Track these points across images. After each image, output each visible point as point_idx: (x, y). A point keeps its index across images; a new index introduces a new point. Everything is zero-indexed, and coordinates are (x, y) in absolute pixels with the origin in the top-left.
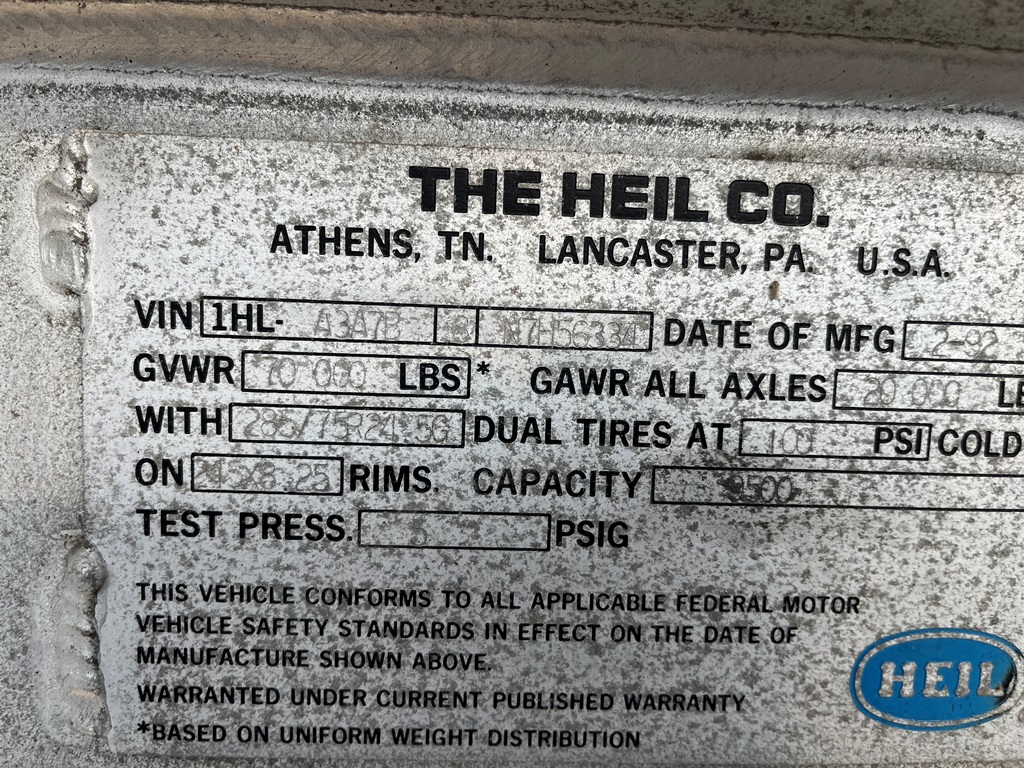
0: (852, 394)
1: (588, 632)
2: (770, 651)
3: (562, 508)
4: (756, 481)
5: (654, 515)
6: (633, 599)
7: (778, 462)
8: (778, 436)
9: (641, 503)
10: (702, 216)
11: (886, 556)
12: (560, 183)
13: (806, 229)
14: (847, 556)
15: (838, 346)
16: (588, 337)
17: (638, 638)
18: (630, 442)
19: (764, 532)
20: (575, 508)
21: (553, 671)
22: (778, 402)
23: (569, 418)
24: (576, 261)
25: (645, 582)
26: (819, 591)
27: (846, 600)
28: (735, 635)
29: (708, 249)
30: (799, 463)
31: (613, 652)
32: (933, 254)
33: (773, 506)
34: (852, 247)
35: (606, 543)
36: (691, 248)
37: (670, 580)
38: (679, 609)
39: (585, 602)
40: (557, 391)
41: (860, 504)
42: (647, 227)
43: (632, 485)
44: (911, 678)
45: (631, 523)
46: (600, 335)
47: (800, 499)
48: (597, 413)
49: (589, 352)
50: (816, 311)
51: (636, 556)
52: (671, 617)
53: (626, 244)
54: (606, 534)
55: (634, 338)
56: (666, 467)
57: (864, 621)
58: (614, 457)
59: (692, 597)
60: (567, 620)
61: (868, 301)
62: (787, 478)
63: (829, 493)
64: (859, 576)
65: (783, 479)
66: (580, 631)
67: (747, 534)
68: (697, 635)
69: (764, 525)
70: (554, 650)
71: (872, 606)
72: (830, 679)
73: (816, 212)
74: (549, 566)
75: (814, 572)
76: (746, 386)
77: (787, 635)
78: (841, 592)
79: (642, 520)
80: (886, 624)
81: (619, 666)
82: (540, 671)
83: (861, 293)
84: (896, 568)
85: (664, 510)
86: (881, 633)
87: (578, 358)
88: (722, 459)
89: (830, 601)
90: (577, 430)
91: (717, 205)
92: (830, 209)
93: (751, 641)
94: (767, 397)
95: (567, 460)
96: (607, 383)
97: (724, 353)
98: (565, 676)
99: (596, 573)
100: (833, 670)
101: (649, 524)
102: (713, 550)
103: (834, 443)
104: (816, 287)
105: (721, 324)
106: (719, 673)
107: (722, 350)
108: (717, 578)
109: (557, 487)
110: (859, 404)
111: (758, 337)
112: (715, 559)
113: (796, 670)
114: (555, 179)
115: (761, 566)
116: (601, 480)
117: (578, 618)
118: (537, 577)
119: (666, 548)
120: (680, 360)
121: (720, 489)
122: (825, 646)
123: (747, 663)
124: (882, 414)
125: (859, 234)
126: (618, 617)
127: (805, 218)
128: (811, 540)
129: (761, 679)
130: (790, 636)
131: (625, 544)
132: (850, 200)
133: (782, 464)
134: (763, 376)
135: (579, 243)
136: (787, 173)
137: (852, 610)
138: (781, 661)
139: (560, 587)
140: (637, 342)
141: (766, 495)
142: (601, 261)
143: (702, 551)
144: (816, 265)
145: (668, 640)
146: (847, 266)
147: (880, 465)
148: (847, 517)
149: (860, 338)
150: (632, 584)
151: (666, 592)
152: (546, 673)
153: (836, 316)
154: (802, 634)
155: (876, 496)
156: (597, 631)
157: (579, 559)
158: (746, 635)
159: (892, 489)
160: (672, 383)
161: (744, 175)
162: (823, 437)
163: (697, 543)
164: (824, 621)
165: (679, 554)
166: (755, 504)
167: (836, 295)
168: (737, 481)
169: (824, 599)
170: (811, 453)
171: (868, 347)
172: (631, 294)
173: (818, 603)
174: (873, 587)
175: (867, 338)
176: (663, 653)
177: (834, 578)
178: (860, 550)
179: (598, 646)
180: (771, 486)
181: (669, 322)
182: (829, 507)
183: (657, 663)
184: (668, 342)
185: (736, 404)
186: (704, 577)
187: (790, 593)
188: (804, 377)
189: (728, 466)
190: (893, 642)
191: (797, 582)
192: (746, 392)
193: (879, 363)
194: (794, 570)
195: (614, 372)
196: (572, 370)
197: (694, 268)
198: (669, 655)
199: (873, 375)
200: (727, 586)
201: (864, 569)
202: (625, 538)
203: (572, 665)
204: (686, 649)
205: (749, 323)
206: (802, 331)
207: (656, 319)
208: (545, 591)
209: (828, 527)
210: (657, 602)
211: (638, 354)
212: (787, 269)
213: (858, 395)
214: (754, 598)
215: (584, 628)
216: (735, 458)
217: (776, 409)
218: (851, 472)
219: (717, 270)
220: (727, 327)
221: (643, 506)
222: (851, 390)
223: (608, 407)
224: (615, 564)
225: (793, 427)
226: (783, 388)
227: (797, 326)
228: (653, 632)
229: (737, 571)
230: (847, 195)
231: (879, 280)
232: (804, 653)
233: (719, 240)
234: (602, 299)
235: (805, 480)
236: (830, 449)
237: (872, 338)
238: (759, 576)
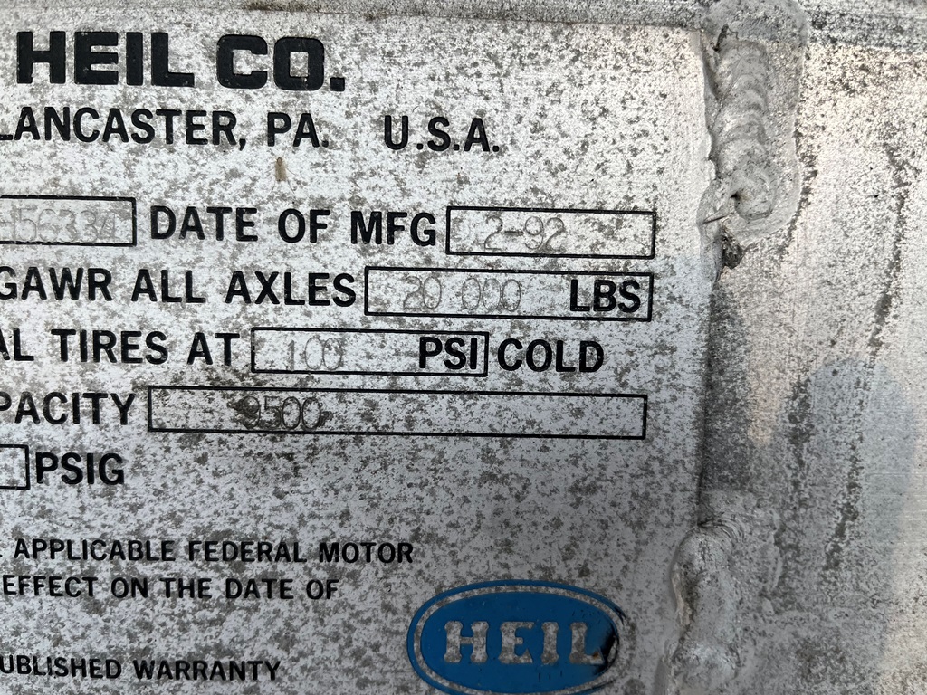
0: (388, 296)
1: (83, 585)
2: (307, 609)
3: (40, 438)
4: (276, 403)
5: (153, 445)
6: (135, 546)
7: (301, 380)
8: (299, 349)
9: (136, 431)
10: (186, 80)
11: (441, 493)
12: (13, 44)
13: (317, 93)
14: (394, 493)
15: (366, 238)
16: (57, 230)
17: (144, 594)
18: (118, 357)
19: (290, 465)
20: (57, 438)
21: (46, 631)
22: (297, 306)
23: (41, 328)
24: (36, 137)
25: (149, 526)
26: (362, 536)
27: (396, 547)
28: (263, 589)
29: (196, 120)
30: (326, 381)
31: (116, 610)
32: (477, 123)
33: (299, 433)
34: (376, 115)
35: (97, 480)
36: (175, 119)
37: (178, 523)
38: (191, 559)
39: (77, 550)
40: (24, 296)
41: (406, 430)
42: (119, 94)
43: (124, 409)
44: (482, 640)
45: (125, 455)
46: (71, 226)
47: (330, 424)
48: (76, 322)
49: (59, 247)
50: (337, 195)
51: (135, 495)
52: (183, 568)
53: (95, 115)
54: (96, 468)
55: (114, 230)
56: (163, 387)
57: (420, 572)
58: (100, 376)
59: (207, 544)
60: (58, 571)
61: (400, 182)
62: (313, 399)
63: (367, 417)
64: (411, 517)
65: (308, 401)
66: (73, 584)
67: (269, 467)
68: (216, 589)
69: (289, 457)
70: (46, 606)
71: (429, 553)
72: (383, 642)
73: (329, 73)
74: (30, 508)
75: (354, 513)
76: (255, 287)
77: (327, 589)
78: (390, 537)
79: (139, 451)
80: (447, 575)
81: (124, 626)
82: (31, 631)
83: (391, 172)
84: (455, 508)
85: (165, 439)
86: (441, 586)
87: (47, 256)
88: (230, 376)
89: (377, 548)
90: (52, 343)
91: (204, 65)
92: (345, 69)
93: (283, 597)
94: (282, 301)
95: (43, 380)
96: (84, 285)
97: (225, 247)
98: (61, 638)
99: (87, 516)
100: (385, 631)
101: (148, 457)
102: (230, 486)
103: (369, 357)
104: (334, 165)
105: (219, 212)
106: (247, 635)
107: (221, 244)
108: (236, 521)
109: (33, 412)
110: (398, 310)
111: (266, 228)
112: (232, 498)
113: (341, 631)
114: (8, 40)
115: (289, 506)
116: (86, 404)
117: (70, 569)
118: (19, 520)
119: (170, 484)
120: (172, 257)
121: (232, 413)
122: (372, 602)
123: (280, 623)
124: (426, 321)
125: (383, 99)
126: (118, 568)
127: (314, 81)
128: (349, 476)
129: (299, 641)
130: (330, 592)
131: (120, 480)
132: (370, 58)
133: (305, 382)
134: (274, 275)
135: (39, 115)
136: (288, 25)
137: (404, 559)
138: (322, 621)
139: (46, 532)
140: (118, 234)
141: (290, 420)
142: (66, 137)
143: (214, 487)
144: (332, 138)
145: (181, 595)
146: (371, 139)
147: (427, 382)
148: (391, 445)
149: (393, 229)
150: (132, 528)
151: (174, 538)
152: (40, 634)
153: (361, 201)
154: (345, 589)
155: (425, 420)
156: (94, 585)
157: (65, 499)
158: (276, 590)
159: (444, 411)
160: (164, 284)
161: (235, 28)
162: (356, 350)
163: (209, 480)
164: (370, 572)
165: (187, 492)
166: (276, 431)
167: (360, 174)
168: (252, 403)
169: (368, 545)
170: (341, 369)
171: (404, 238)
172: (106, 176)
173: (362, 551)
174: (428, 531)
175: (402, 228)
176: (176, 611)
177: (380, 520)
178: (410, 485)
179: (96, 603)
180: (293, 410)
181: (155, 210)
182: (369, 434)
183: (170, 624)
184: (155, 235)
185: (244, 309)
186: (220, 520)
187: (326, 539)
188: (325, 276)
189: (239, 384)
190: (457, 597)
191: (335, 526)
192: (255, 295)
193: (419, 259)
194: (330, 511)
195: (92, 272)
196: (41, 270)
197: (181, 143)
198: (184, 613)
199: (412, 273)
200: (248, 531)
201: (416, 508)
202: (120, 474)
203: (68, 625)
204: (205, 607)
205: (253, 211)
206: (320, 219)
207: (139, 206)
208: (28, 537)
209: (368, 458)
210: (164, 551)
211: (120, 249)
212: (296, 143)
213: (396, 298)
214: (283, 545)
215: (78, 582)
216: (247, 375)
217: (294, 316)
218: (393, 391)
219: (210, 146)
220: (226, 216)
221: (139, 434)
222: (386, 292)
223: (87, 314)
224: (109, 505)
225: (318, 337)
226: (300, 290)
227: (314, 214)
228: (162, 586)
229: (259, 512)
230: (366, 52)
231: (411, 157)
232: (348, 610)
233: (209, 108)
234: (70, 182)
235: (336, 401)
236: (365, 364)
237: (408, 228)
238: (287, 519)
